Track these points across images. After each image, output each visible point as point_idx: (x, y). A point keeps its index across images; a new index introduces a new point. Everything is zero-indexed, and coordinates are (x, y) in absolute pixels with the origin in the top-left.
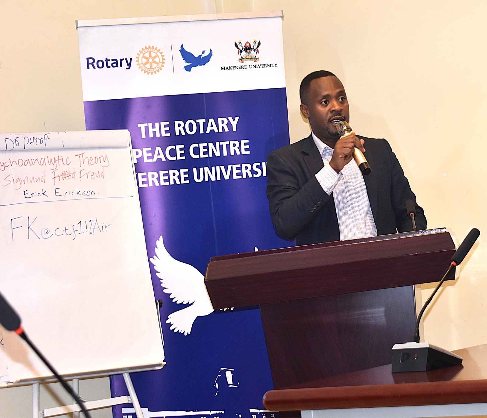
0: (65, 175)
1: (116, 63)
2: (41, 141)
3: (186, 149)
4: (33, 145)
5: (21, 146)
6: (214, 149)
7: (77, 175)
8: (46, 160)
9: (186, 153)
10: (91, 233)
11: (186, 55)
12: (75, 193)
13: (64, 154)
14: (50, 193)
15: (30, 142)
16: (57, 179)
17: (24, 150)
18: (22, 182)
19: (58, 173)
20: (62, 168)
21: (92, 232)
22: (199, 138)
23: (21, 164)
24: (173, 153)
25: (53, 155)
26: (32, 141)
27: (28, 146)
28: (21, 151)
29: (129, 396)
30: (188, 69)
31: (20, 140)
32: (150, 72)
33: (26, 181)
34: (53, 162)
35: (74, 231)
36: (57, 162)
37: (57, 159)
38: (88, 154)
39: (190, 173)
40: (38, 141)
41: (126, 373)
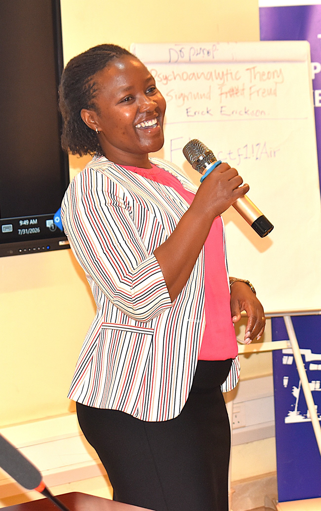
0: (233, 92)
2: (208, 53)
4: (200, 57)
5: (186, 58)
7: (247, 92)
8: (213, 74)
10: (257, 159)
12: (243, 113)
13: (233, 68)
15: (196, 53)
16: (224, 96)
17: (190, 62)
18: (186, 99)
19: (226, 89)
20: (230, 84)
21: (258, 157)
23: (185, 77)
25: (221, 68)
26: (199, 52)
27: (193, 58)
28: (186, 62)
29: (288, 341)
31: (186, 52)
33: (190, 97)
34: (222, 76)
35: (239, 155)
36: (225, 77)
37: (225, 73)
38: (261, 68)
40: (206, 52)
41: (287, 316)
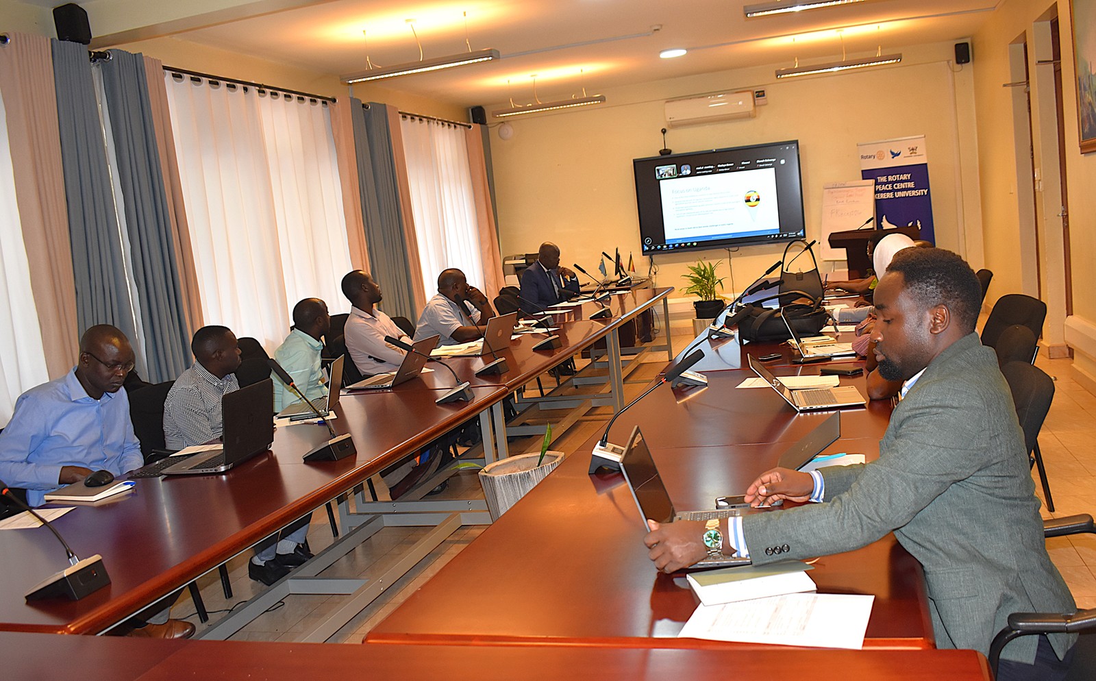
0: (851, 196)
1: (870, 157)
3: (893, 185)
6: (903, 186)
7: (854, 195)
9: (893, 187)
11: (892, 153)
13: (854, 188)
14: (845, 202)
22: (897, 182)
24: (888, 187)
30: (893, 157)
32: (880, 159)
34: (848, 191)
38: (860, 188)
39: (894, 194)
